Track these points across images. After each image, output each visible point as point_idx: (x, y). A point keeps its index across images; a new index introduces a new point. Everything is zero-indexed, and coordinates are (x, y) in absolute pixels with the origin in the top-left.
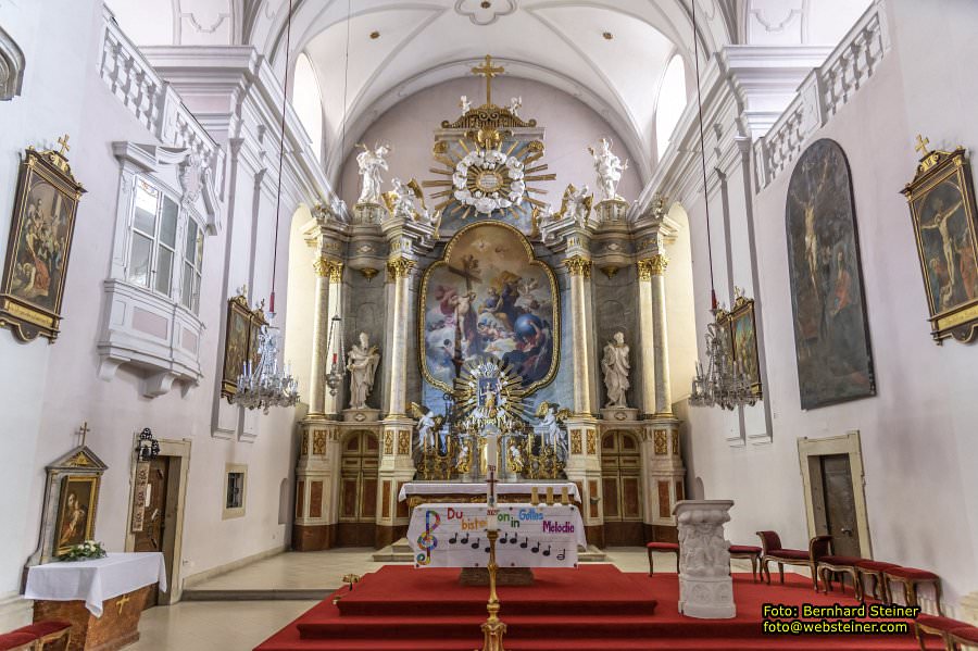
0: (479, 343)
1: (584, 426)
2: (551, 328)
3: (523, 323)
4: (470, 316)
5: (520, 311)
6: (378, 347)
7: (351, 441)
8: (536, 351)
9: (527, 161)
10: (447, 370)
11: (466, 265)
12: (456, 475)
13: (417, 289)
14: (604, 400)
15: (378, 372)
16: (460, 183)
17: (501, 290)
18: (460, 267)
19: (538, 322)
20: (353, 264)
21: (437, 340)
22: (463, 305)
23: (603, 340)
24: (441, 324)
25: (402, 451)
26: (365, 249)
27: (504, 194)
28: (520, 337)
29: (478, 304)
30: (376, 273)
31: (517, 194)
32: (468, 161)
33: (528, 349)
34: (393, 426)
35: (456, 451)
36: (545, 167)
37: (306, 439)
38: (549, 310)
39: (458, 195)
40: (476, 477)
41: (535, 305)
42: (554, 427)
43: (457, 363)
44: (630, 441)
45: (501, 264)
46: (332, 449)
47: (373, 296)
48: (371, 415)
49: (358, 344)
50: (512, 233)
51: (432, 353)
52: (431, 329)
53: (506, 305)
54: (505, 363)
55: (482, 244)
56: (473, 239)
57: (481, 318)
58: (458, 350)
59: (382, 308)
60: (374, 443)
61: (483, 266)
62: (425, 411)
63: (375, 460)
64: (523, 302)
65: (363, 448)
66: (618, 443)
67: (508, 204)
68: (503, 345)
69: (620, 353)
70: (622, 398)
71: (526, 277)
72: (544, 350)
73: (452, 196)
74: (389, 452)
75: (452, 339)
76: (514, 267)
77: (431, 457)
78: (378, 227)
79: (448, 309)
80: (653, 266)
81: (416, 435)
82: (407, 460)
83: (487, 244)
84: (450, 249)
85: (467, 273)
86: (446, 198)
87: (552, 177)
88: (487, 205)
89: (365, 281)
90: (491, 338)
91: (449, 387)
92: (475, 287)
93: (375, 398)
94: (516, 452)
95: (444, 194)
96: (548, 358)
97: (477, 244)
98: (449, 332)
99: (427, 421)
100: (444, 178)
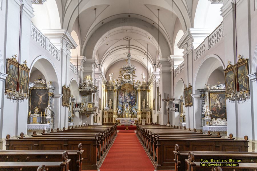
1: (139, 111)
3: (132, 97)
4: (125, 96)
5: (131, 96)
7: (109, 113)
8: (133, 101)
9: (133, 74)
10: (121, 104)
11: (124, 89)
12: (123, 117)
13: (117, 93)
14: (142, 108)
16: (123, 77)
17: (129, 93)
18: (123, 90)
19: (134, 97)
20: (109, 90)
22: (124, 95)
23: (142, 100)
24: (121, 98)
25: (116, 114)
26: (111, 88)
27: (129, 79)
28: (131, 99)
29: (126, 95)
30: (112, 90)
31: (131, 79)
32: (124, 74)
33: (132, 101)
34: (115, 111)
35: (123, 114)
36: (135, 75)
37: (104, 113)
38: (135, 96)
39: (123, 79)
40: (125, 118)
41: (133, 95)
42: (135, 111)
43: (123, 103)
44: (145, 113)
45: (129, 89)
46: (107, 114)
47: (111, 94)
48: (112, 110)
49: (110, 100)
50: (130, 85)
52: (119, 98)
53: (129, 95)
54: (129, 103)
55: (126, 86)
58: (123, 101)
59: (113, 96)
60: (112, 113)
61: (126, 90)
63: (112, 115)
64: (132, 95)
67: (130, 81)
69: (144, 102)
70: (144, 108)
71: (132, 91)
72: (134, 101)
74: (114, 115)
75: (122, 99)
76: (131, 90)
77: (120, 115)
78: (112, 85)
79: (122, 95)
80: (149, 91)
84: (122, 87)
86: (121, 80)
87: (136, 77)
88: (127, 81)
89: (110, 92)
90: (127, 99)
91: (122, 106)
92: (125, 92)
94: (130, 115)
96: (135, 102)
100: (121, 77)
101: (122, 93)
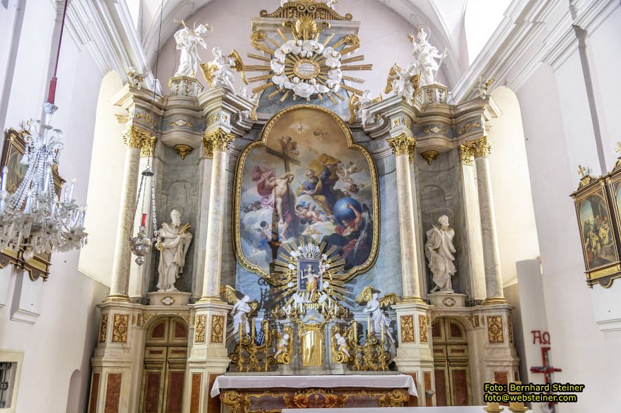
0: (297, 225)
1: (413, 311)
2: (370, 212)
3: (343, 206)
4: (288, 198)
5: (339, 195)
6: (191, 227)
7: (157, 329)
8: (356, 235)
9: (343, 52)
10: (262, 253)
11: (284, 147)
12: (274, 366)
13: (233, 170)
15: (190, 252)
16: (277, 68)
17: (320, 173)
18: (278, 148)
19: (357, 206)
20: (166, 138)
21: (253, 221)
22: (281, 186)
23: (428, 223)
24: (258, 205)
25: (216, 338)
26: (180, 123)
27: (322, 81)
28: (339, 220)
29: (296, 186)
30: (190, 150)
31: (335, 79)
32: (286, 48)
33: (348, 232)
34: (206, 311)
35: (275, 338)
36: (361, 58)
37: (104, 324)
38: (368, 194)
39: (275, 79)
40: (298, 368)
41: (354, 189)
42: (378, 314)
43: (274, 246)
44: (457, 330)
45: (320, 147)
46: (135, 336)
47: (186, 174)
48: (180, 299)
49: (169, 222)
50: (330, 117)
51: (248, 236)
52: (247, 210)
53: (326, 188)
55: (300, 127)
56: (292, 121)
57: (299, 200)
58: (275, 233)
59: (196, 185)
60: (182, 330)
61: (301, 148)
62: (240, 296)
63: (183, 349)
64: (342, 185)
65: (170, 336)
66: (445, 331)
67: (326, 90)
68: (323, 227)
69: (445, 237)
70: (449, 284)
71: (345, 160)
72: (363, 234)
73: (269, 80)
74: (201, 340)
75: (269, 221)
76: (333, 150)
78: (195, 101)
79: (265, 190)
80: (477, 149)
81: (230, 322)
82: (221, 349)
83: (306, 127)
84: (268, 130)
85: (285, 155)
86: (263, 83)
87: (368, 67)
88: (305, 90)
89: (178, 159)
90: (309, 220)
91: (265, 271)
92: (294, 169)
93: (185, 280)
94: (341, 340)
95: (261, 78)
96: (368, 243)
97: (296, 126)
98: (266, 213)
99: (242, 306)
100: (262, 63)
101: (265, 175)
